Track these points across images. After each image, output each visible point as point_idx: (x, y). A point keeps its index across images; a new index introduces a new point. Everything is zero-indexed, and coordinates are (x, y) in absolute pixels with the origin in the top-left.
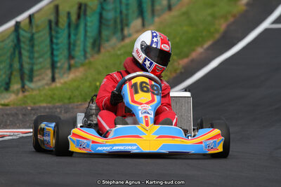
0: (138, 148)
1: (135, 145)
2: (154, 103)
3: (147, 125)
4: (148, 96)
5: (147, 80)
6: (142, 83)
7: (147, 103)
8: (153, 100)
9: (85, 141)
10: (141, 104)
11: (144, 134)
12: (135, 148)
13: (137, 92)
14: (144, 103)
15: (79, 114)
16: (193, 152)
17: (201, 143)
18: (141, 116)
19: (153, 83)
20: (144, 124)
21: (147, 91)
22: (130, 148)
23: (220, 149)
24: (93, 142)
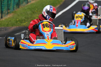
0: (45, 48)
1: (44, 47)
2: (51, 31)
3: (48, 39)
4: (48, 29)
5: (48, 23)
6: (46, 24)
7: (48, 31)
8: (50, 30)
9: (26, 45)
10: (46, 32)
11: (47, 43)
12: (44, 48)
13: (44, 27)
14: (47, 31)
15: (22, 34)
16: (65, 50)
17: (68, 46)
18: (46, 36)
19: (50, 24)
20: (47, 39)
21: (48, 27)
22: (42, 47)
23: (74, 49)
24: (29, 45)
